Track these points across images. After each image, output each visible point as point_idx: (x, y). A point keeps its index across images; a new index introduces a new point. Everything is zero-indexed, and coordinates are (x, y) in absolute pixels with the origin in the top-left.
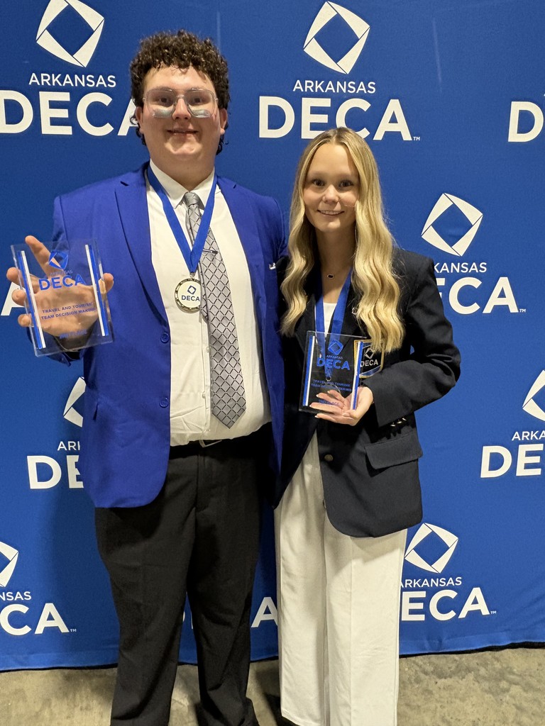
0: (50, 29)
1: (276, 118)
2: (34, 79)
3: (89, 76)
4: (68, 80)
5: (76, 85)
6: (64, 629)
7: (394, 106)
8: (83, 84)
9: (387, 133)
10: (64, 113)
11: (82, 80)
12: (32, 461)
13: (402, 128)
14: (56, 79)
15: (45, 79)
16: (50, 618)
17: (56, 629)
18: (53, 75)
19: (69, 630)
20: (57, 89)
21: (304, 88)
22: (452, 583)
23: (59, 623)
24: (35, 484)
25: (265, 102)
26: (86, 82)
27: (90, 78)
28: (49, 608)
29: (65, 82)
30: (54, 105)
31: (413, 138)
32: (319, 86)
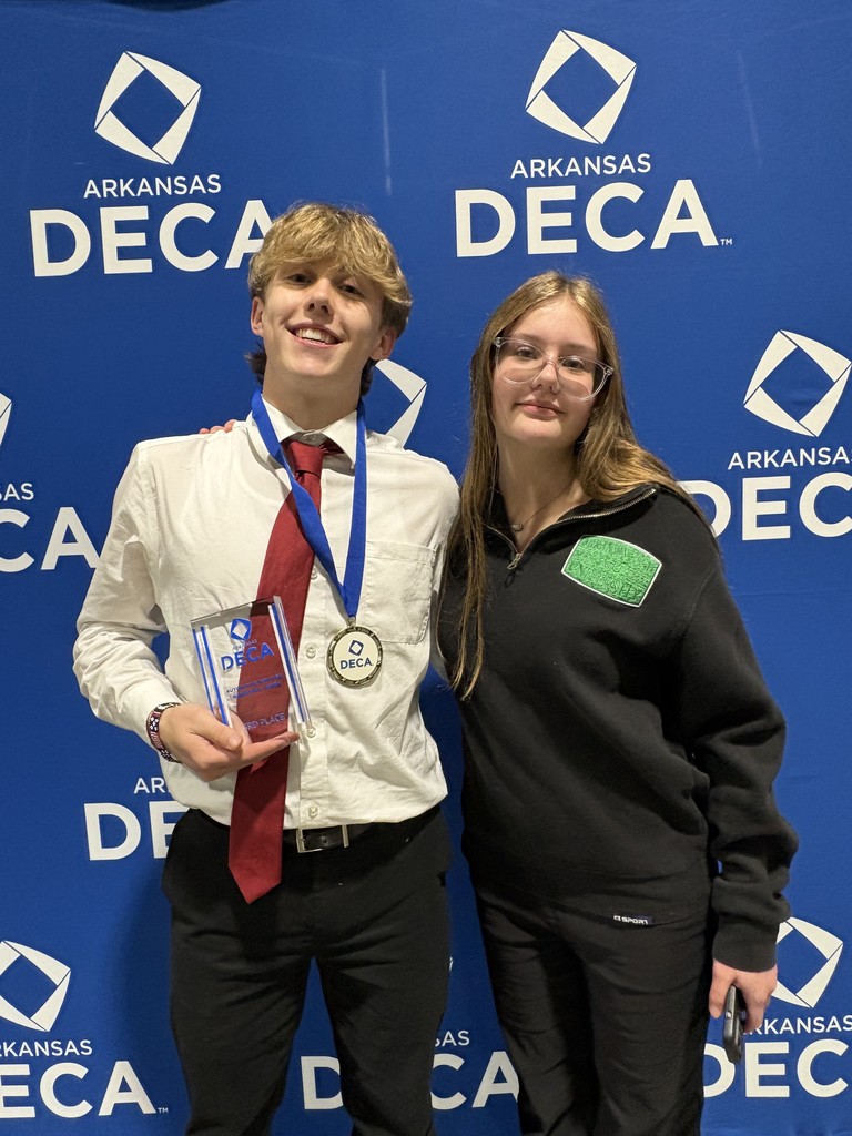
0: (115, 109)
1: (484, 223)
2: (91, 189)
3: (179, 178)
4: (145, 187)
5: (158, 194)
6: (147, 1108)
7: (685, 191)
8: (169, 192)
9: (673, 236)
10: (138, 239)
11: (167, 186)
12: (93, 812)
13: (701, 226)
14: (127, 187)
15: (110, 187)
16: (124, 1087)
17: (134, 1107)
18: (121, 181)
19: (156, 1108)
20: (127, 201)
21: (529, 172)
22: (838, 1026)
23: (139, 1096)
24: (97, 852)
25: (465, 199)
26: (174, 187)
27: (180, 181)
28: (122, 1070)
29: (141, 190)
30: (122, 227)
31: (720, 242)
32: (555, 167)
